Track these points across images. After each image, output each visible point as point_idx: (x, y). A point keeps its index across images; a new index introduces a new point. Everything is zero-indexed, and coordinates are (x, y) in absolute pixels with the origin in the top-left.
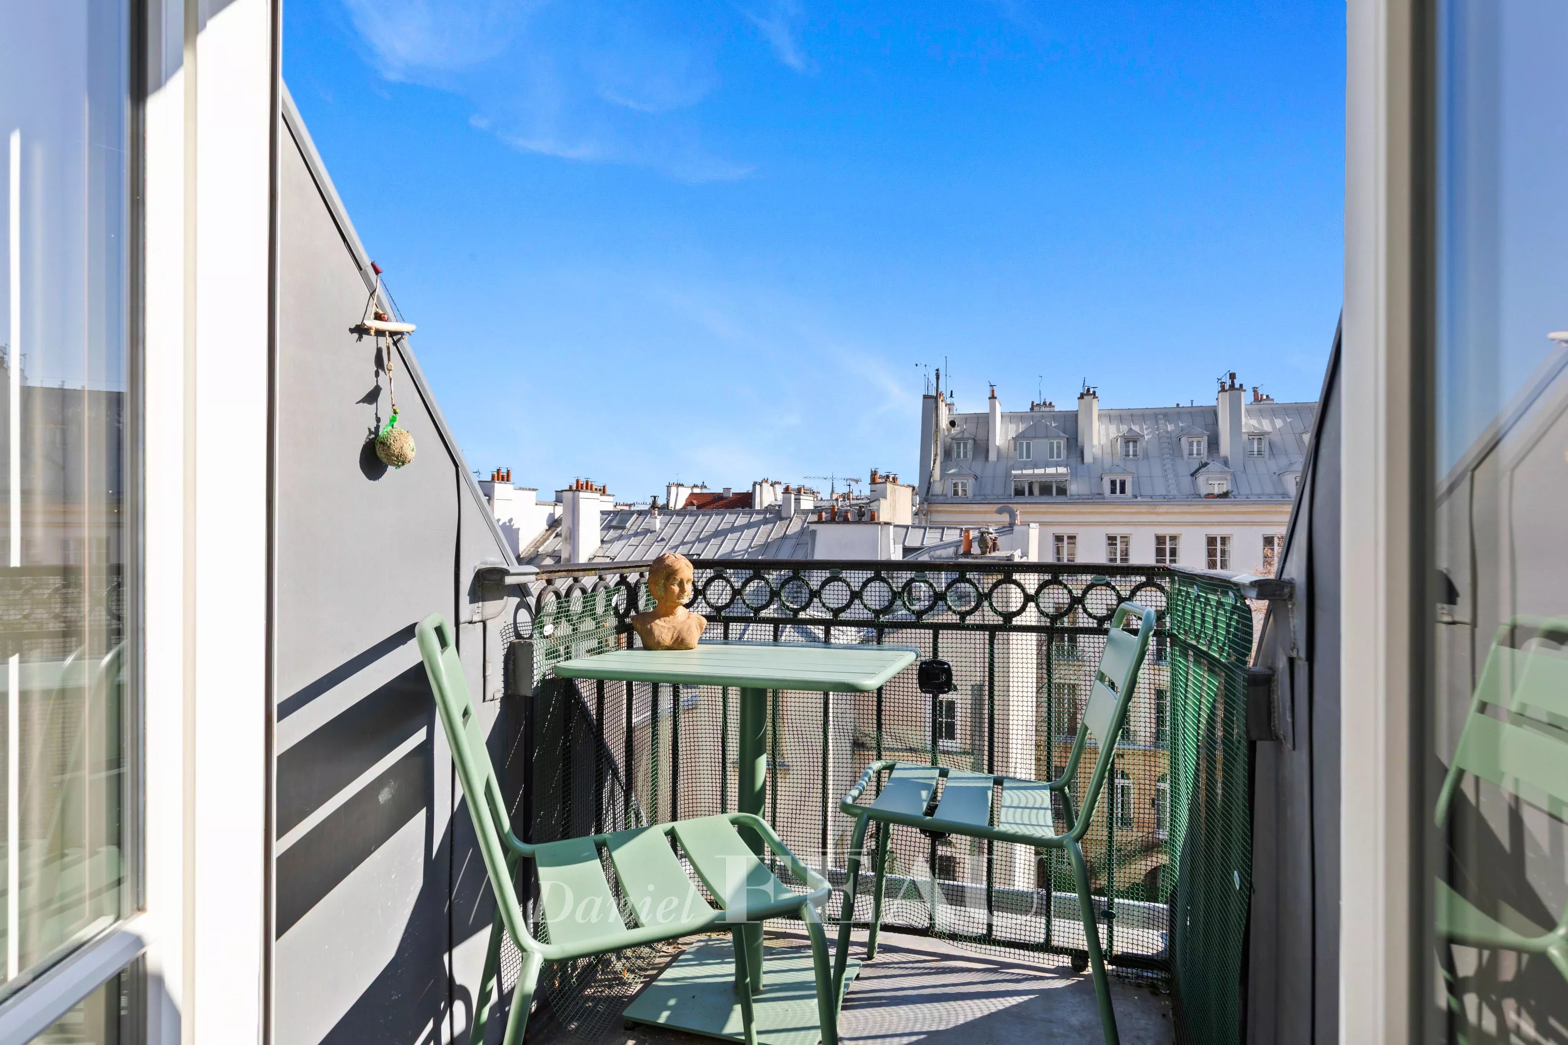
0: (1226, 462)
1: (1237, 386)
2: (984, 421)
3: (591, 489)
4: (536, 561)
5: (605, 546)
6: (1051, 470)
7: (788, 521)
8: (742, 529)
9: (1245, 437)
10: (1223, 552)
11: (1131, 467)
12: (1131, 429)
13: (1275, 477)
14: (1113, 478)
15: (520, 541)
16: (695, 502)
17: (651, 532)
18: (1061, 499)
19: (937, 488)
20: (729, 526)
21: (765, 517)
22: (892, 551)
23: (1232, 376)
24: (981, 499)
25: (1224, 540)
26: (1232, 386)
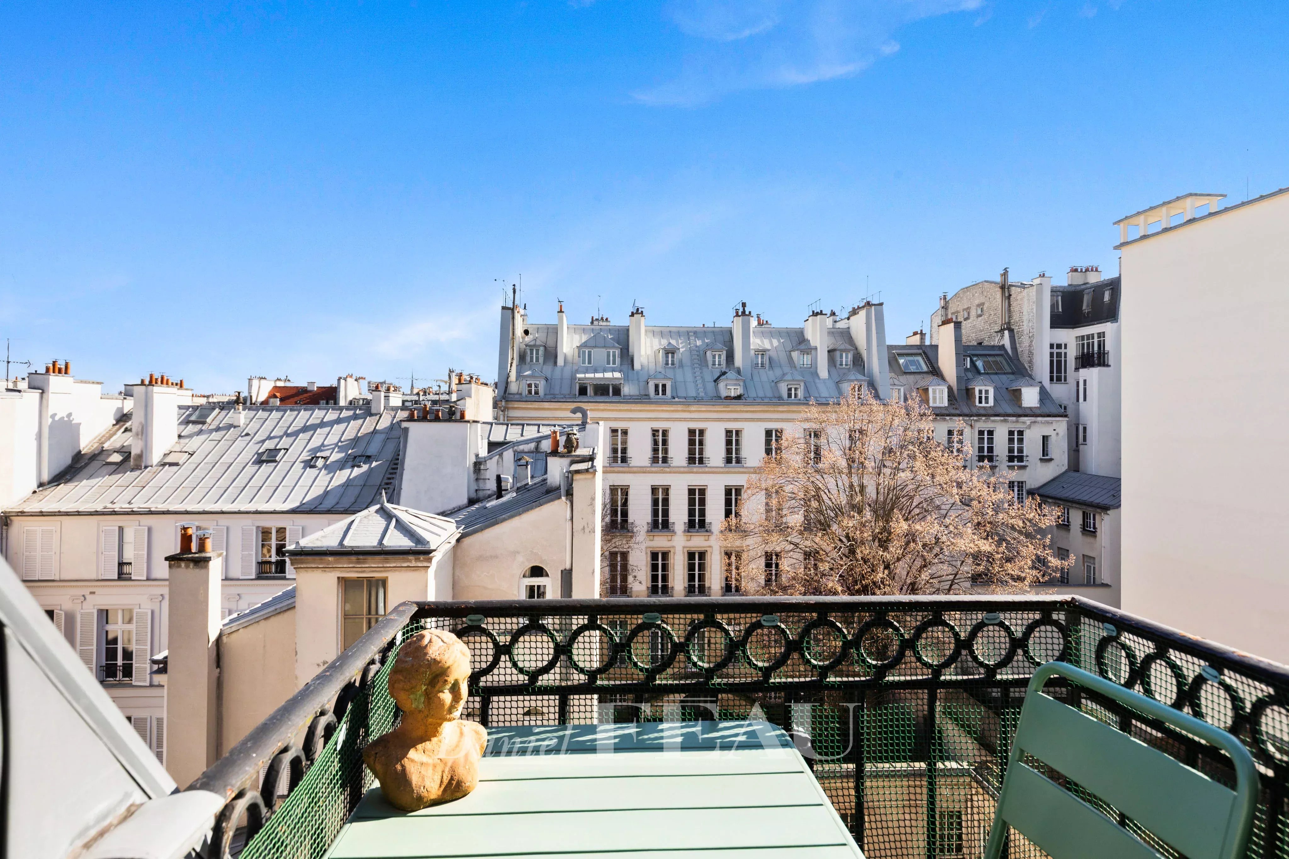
0: (739, 371)
1: (747, 313)
2: (553, 331)
3: (167, 384)
4: (102, 457)
5: (182, 441)
6: (608, 375)
7: (378, 417)
8: (331, 424)
9: (752, 352)
10: (737, 441)
11: (670, 374)
12: (670, 343)
13: (773, 384)
14: (657, 382)
15: (81, 436)
16: (278, 394)
17: (235, 427)
18: (616, 399)
19: (513, 388)
20: (318, 421)
21: (355, 413)
22: (480, 446)
23: (744, 305)
24: (551, 397)
25: (738, 432)
26: (744, 312)
